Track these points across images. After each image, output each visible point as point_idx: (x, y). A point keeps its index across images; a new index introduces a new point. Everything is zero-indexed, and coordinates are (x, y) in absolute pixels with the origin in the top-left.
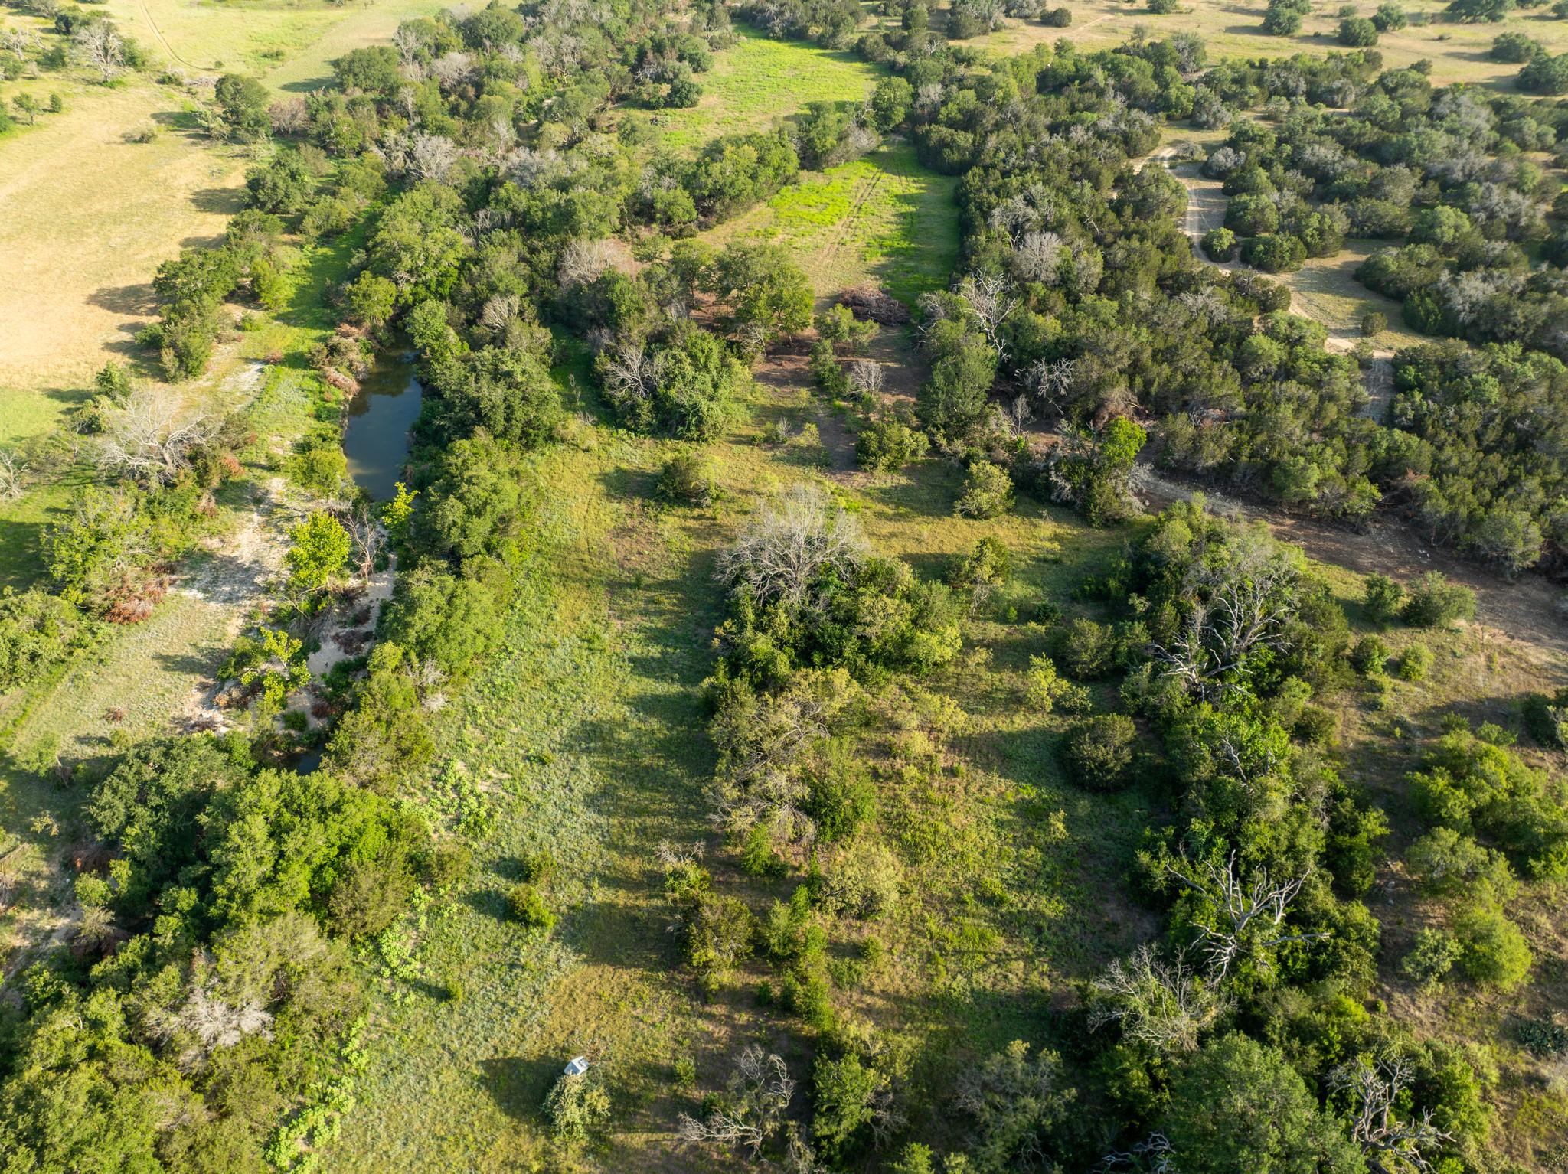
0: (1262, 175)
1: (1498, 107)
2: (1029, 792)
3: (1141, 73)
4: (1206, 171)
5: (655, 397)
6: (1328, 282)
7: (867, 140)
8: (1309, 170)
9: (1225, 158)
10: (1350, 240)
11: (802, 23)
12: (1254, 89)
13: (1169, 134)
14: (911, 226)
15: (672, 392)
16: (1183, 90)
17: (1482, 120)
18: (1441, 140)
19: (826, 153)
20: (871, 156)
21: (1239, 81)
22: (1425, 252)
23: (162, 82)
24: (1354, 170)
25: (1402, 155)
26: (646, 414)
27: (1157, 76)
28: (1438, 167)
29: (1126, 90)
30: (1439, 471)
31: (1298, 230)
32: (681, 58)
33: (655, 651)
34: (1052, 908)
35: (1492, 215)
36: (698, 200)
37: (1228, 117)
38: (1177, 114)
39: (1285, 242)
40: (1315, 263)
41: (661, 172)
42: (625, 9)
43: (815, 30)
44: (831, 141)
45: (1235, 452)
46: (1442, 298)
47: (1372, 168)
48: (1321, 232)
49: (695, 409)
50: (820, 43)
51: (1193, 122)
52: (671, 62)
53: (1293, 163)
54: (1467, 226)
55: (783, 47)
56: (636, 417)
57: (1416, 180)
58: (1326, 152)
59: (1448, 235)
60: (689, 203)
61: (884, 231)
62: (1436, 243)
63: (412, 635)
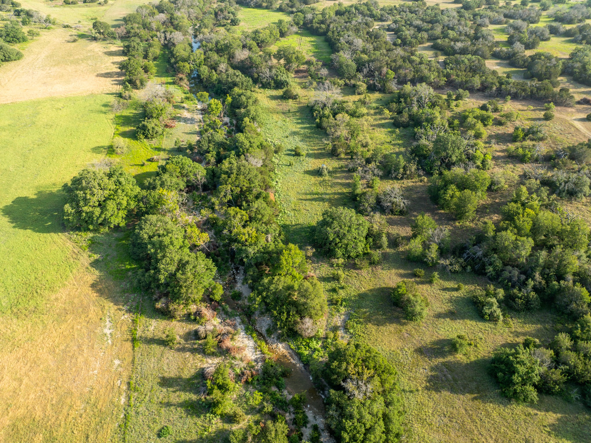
0: (404, 28)
1: (458, 12)
2: (389, 130)
3: (364, 8)
4: (389, 30)
5: (274, 80)
6: (426, 49)
7: (295, 29)
8: (415, 27)
9: (394, 26)
10: (429, 40)
11: (260, 2)
12: (395, 11)
13: (376, 23)
14: (316, 46)
15: (279, 78)
16: (377, 12)
17: (455, 14)
18: (446, 19)
19: (286, 32)
20: (297, 33)
21: (391, 10)
22: (447, 40)
23: (65, 27)
24: (425, 26)
25: (437, 21)
26: (273, 84)
27: (368, 10)
28: (446, 24)
29: (362, 13)
30: (458, 76)
31: (416, 38)
32: (229, 13)
33: (300, 121)
34: (401, 142)
35: (461, 32)
36: (258, 44)
37: (391, 18)
38: (376, 18)
39: (414, 41)
40: (421, 45)
41: (246, 37)
42: (202, 3)
43: (264, 4)
44: (286, 29)
45: (414, 76)
46: (452, 48)
47: (430, 25)
48: (422, 38)
49: (286, 81)
50: (267, 8)
51: (381, 20)
52: (226, 13)
53: (411, 25)
54: (455, 35)
55: (255, 10)
56: (270, 85)
57: (441, 27)
58: (419, 22)
59: (451, 37)
60: (256, 44)
61: (310, 48)
62: (449, 38)
63: (250, 116)
